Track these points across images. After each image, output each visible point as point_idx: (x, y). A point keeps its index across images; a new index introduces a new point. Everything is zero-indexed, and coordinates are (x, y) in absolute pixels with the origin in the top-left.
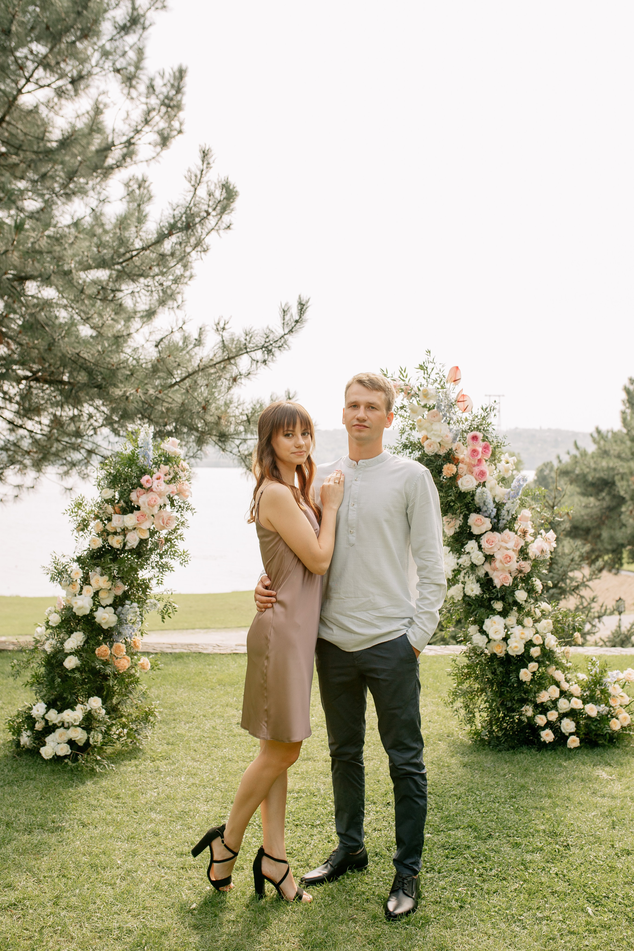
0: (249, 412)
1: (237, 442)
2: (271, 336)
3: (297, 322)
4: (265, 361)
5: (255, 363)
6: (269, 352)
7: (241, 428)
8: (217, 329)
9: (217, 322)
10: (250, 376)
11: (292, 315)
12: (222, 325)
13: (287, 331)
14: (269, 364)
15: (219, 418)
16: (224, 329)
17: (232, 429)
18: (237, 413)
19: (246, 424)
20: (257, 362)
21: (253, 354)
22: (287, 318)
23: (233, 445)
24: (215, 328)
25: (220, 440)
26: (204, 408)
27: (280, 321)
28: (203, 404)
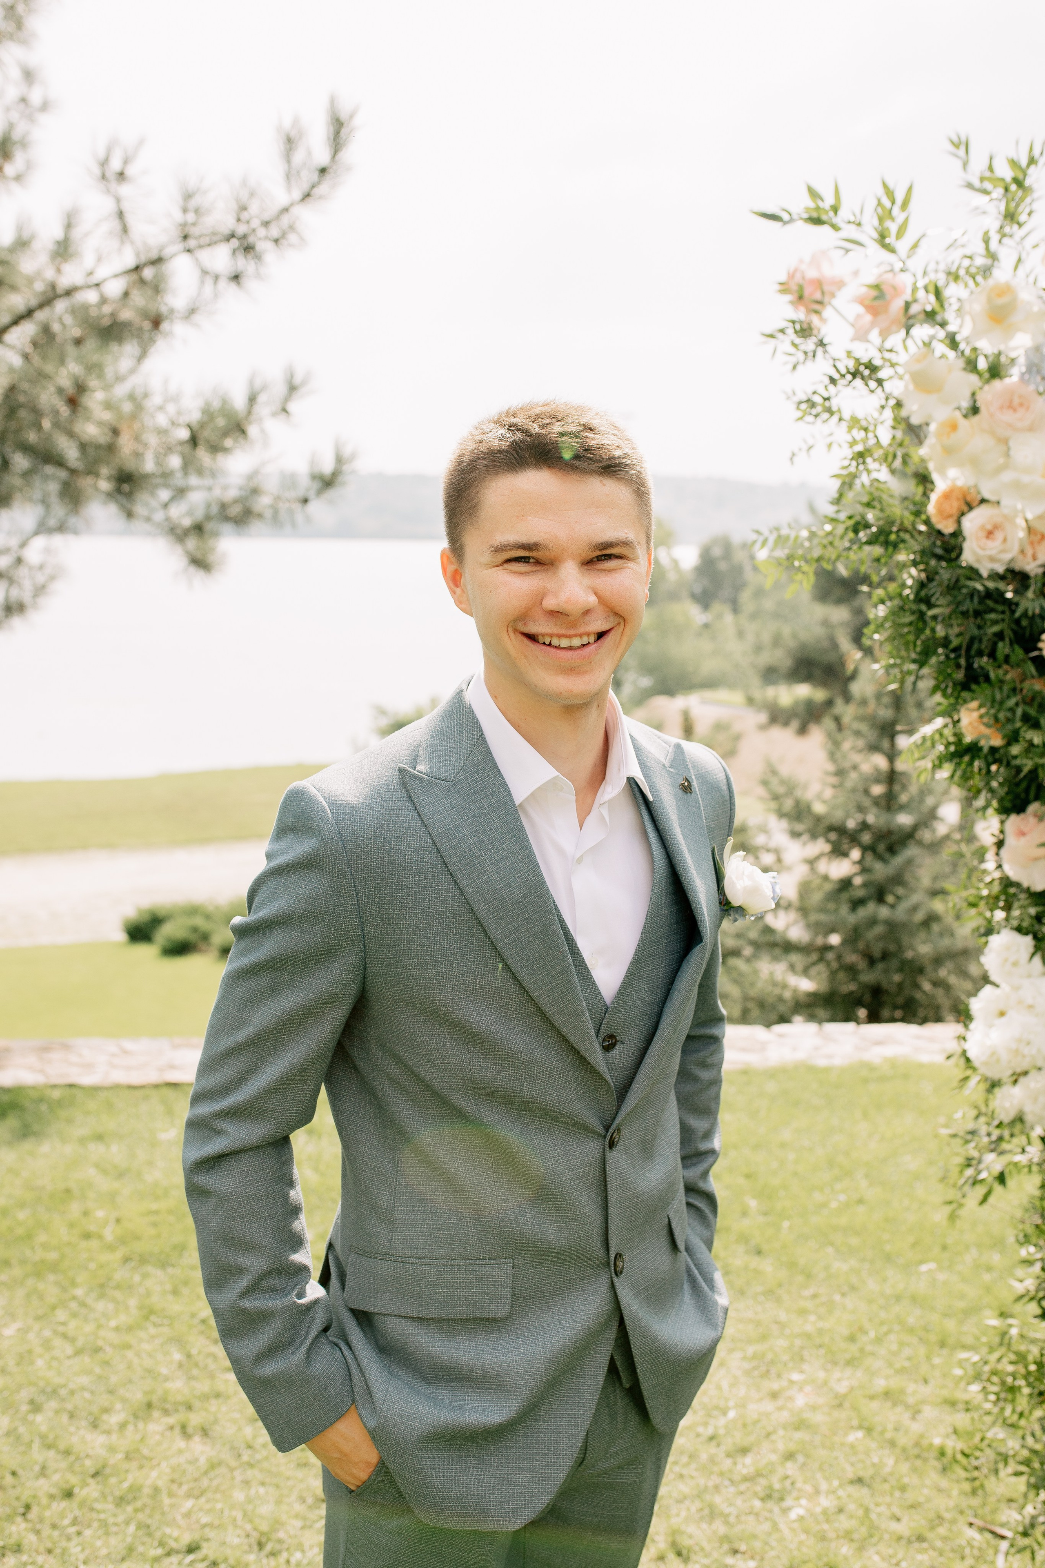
0: (195, 416)
1: (164, 495)
2: (254, 208)
3: (323, 171)
4: (236, 278)
5: (209, 281)
6: (248, 249)
7: (175, 462)
8: (104, 177)
9: (102, 154)
10: (197, 318)
11: (309, 153)
12: (116, 165)
13: (297, 195)
14: (250, 283)
15: (115, 432)
16: (121, 175)
17: (149, 466)
18: (162, 420)
19: (187, 448)
20: (217, 278)
21: (204, 256)
22: (298, 157)
23: (154, 503)
24: (97, 171)
25: (119, 491)
26: (73, 402)
27: (277, 170)
28: (71, 390)
